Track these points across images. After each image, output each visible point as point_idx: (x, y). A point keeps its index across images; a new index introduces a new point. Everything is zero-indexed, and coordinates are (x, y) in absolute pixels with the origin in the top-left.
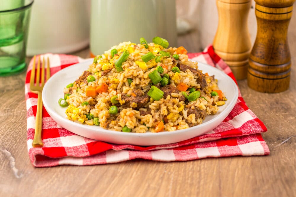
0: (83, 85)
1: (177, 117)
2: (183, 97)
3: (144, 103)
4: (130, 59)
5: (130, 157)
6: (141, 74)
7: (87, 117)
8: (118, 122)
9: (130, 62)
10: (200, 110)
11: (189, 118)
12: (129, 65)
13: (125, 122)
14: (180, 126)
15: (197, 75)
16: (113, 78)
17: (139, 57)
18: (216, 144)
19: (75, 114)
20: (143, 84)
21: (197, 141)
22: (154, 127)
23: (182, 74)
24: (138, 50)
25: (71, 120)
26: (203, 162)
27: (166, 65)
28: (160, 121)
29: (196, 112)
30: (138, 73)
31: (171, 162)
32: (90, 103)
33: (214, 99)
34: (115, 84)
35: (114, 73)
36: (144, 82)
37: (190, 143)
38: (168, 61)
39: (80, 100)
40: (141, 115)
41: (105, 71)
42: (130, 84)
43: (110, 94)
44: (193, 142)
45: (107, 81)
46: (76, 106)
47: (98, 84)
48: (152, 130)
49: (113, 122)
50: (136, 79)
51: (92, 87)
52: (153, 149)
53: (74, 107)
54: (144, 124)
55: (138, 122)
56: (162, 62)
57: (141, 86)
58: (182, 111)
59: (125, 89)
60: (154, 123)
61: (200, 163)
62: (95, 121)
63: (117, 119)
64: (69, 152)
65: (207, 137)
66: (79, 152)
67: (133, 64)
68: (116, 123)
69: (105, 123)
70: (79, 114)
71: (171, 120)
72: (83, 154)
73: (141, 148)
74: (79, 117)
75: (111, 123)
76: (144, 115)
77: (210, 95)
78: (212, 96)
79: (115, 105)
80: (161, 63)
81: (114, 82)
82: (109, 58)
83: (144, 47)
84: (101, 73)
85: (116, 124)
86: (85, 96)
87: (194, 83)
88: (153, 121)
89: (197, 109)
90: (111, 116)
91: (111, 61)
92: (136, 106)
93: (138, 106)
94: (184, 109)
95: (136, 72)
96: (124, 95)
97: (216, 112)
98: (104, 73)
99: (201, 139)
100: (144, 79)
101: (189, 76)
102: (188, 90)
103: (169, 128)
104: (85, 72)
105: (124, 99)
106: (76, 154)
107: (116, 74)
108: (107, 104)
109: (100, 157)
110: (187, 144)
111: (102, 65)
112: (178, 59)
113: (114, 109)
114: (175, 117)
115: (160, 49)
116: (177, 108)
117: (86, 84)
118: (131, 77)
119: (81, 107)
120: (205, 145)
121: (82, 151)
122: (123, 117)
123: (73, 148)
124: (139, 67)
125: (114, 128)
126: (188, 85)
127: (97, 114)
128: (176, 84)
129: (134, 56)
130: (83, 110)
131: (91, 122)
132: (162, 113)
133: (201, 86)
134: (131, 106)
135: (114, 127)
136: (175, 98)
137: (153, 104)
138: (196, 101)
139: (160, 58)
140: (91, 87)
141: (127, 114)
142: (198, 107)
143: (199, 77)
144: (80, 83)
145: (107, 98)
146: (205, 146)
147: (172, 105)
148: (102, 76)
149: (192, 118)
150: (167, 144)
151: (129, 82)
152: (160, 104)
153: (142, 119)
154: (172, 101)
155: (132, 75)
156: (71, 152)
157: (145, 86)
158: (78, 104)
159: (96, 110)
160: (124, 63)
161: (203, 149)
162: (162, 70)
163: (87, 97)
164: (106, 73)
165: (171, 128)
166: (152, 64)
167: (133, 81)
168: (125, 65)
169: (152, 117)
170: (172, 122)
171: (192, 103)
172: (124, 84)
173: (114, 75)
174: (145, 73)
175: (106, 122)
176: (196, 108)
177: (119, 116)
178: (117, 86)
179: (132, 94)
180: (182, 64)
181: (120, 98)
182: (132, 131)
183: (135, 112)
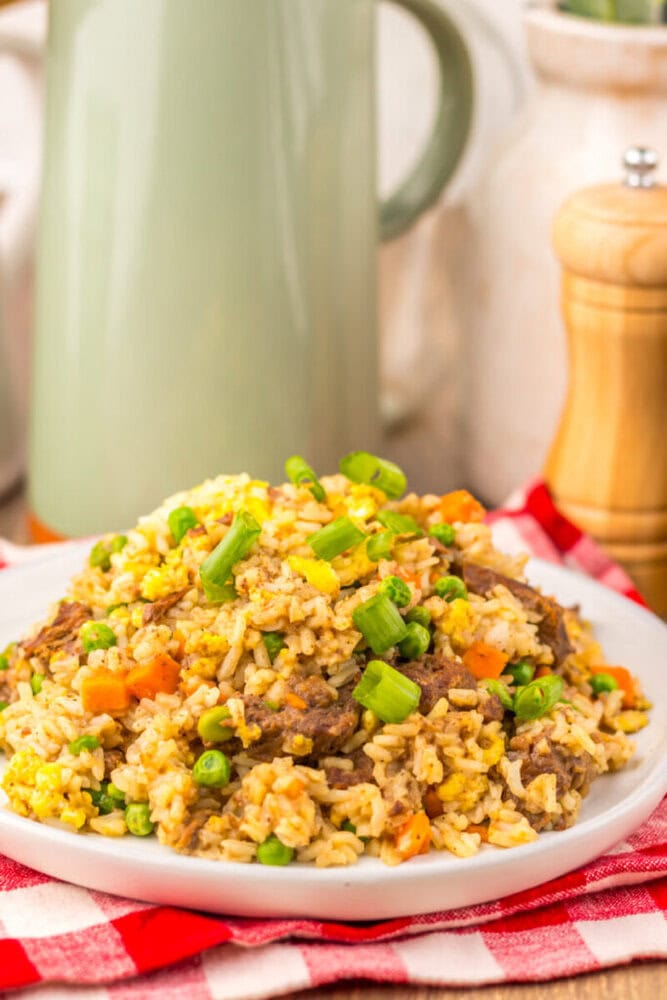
0: (64, 662)
1: (481, 788)
2: (495, 705)
3: (342, 734)
4: (262, 547)
5: (312, 973)
6: (319, 611)
7: (95, 802)
8: (238, 819)
9: (266, 560)
10: (571, 758)
11: (530, 793)
12: (264, 577)
13: (269, 820)
14: (498, 829)
15: (539, 609)
16: (200, 632)
17: (294, 539)
18: (651, 902)
19: (47, 793)
20: (330, 655)
21: (576, 891)
22: (390, 838)
23: (476, 604)
24: (284, 509)
25: (27, 817)
26: (620, 982)
27: (411, 568)
28: (415, 813)
29: (557, 764)
30: (308, 608)
31: (488, 987)
32: (103, 741)
33: (605, 703)
34: (207, 656)
35: (197, 609)
36: (335, 644)
37: (547, 899)
38: (419, 553)
39: (59, 728)
40: (330, 787)
41: (159, 603)
42: (272, 657)
43: (192, 700)
44: (559, 895)
45: (174, 645)
46: (43, 753)
47: (131, 659)
48: (385, 851)
49: (216, 823)
50: (298, 634)
51: (108, 671)
52: (398, 932)
53: (37, 762)
54: (345, 825)
55: (321, 819)
56: (392, 556)
57: (321, 661)
58: (499, 763)
59: (254, 677)
60: (389, 820)
61: (610, 988)
62: (135, 820)
63: (231, 805)
64: (45, 962)
65: (617, 871)
66: (91, 961)
67: (279, 568)
68: (228, 826)
69: (181, 827)
70: (60, 792)
71: (456, 805)
72: (106, 967)
73: (350, 931)
74: (62, 804)
75: (206, 825)
76: (344, 788)
77: (589, 689)
78: (597, 694)
79: (217, 746)
80: (393, 564)
81: (204, 650)
82: (162, 546)
83: (311, 495)
84: (138, 613)
85: (228, 831)
86: (81, 712)
87: (527, 641)
88: (385, 815)
89: (559, 753)
90: (202, 797)
91: (173, 558)
92: (308, 750)
93: (315, 749)
94: (507, 756)
95: (300, 604)
96: (256, 706)
97: (625, 761)
98: (157, 611)
99: (593, 879)
100: (335, 632)
101: (508, 615)
102: (505, 672)
103: (451, 839)
104: (64, 608)
105: (258, 721)
106: (78, 968)
107: (211, 613)
108: (181, 743)
109: (177, 978)
110: (535, 903)
111: (139, 579)
112: (453, 545)
113: (213, 765)
114: (472, 790)
115: (377, 501)
116: (478, 752)
117: (74, 660)
118: (278, 627)
119: (66, 758)
120: (607, 904)
121: (100, 958)
122: (257, 799)
123: (56, 940)
124: (305, 581)
125: (221, 848)
126: (504, 651)
127: (143, 789)
128: (458, 650)
129: (278, 536)
130: (79, 773)
131: (113, 822)
132: (421, 777)
133: (553, 652)
134: (286, 749)
135: (225, 843)
136: (466, 708)
137: (379, 739)
138: (553, 720)
139: (383, 543)
140: (103, 670)
141: (275, 786)
142: (564, 745)
143: (545, 619)
144: (49, 657)
145: (182, 718)
146: (607, 910)
147: (459, 740)
148: (147, 622)
149: (544, 792)
150: (455, 910)
151: (268, 647)
152: (409, 739)
153: (339, 803)
154: (458, 725)
155: (286, 618)
156: (55, 962)
157: (338, 664)
158: (53, 747)
159: (136, 773)
160: (244, 565)
161: (603, 924)
162: (405, 593)
163: (89, 714)
164: (163, 610)
165: (459, 838)
166: (355, 568)
167: (287, 641)
168: (249, 573)
169: (379, 793)
170: (459, 812)
171: (538, 726)
172: (248, 655)
173: (197, 618)
174: (333, 604)
175: (187, 822)
176: (557, 747)
177: (238, 794)
178: (219, 666)
179: (290, 696)
180: (471, 566)
181: (240, 718)
182: (299, 858)
183: (307, 775)
